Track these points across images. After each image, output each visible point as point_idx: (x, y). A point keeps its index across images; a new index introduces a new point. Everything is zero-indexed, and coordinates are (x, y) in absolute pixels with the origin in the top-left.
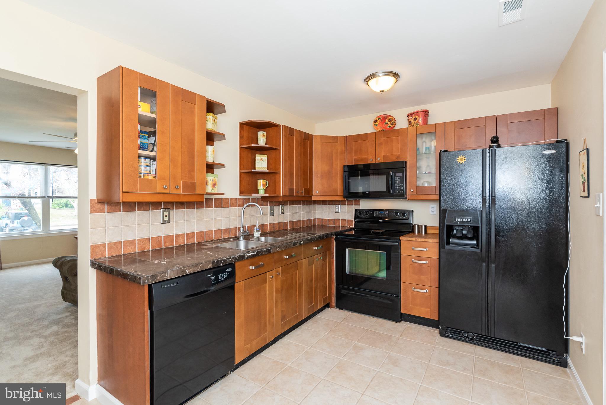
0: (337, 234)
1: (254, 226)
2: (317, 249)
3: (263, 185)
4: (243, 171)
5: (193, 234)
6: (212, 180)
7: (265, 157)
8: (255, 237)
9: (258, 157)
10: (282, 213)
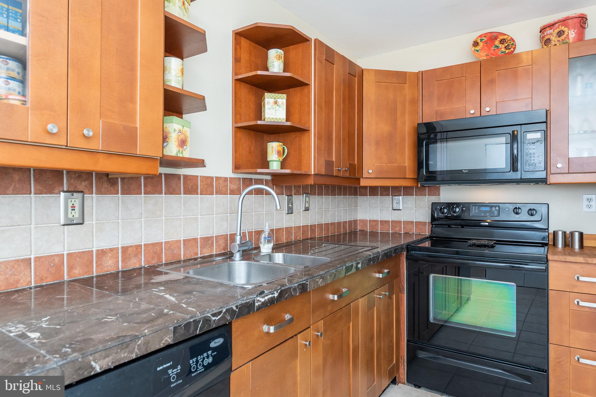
0: (409, 248)
1: (259, 233)
2: (381, 277)
3: (279, 152)
4: (240, 125)
5: (137, 249)
6: (177, 131)
7: (282, 99)
8: (262, 254)
9: (269, 99)
10: (307, 209)
